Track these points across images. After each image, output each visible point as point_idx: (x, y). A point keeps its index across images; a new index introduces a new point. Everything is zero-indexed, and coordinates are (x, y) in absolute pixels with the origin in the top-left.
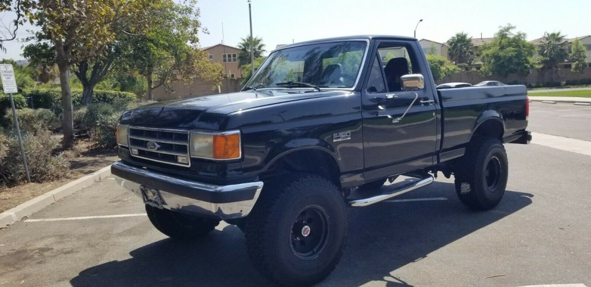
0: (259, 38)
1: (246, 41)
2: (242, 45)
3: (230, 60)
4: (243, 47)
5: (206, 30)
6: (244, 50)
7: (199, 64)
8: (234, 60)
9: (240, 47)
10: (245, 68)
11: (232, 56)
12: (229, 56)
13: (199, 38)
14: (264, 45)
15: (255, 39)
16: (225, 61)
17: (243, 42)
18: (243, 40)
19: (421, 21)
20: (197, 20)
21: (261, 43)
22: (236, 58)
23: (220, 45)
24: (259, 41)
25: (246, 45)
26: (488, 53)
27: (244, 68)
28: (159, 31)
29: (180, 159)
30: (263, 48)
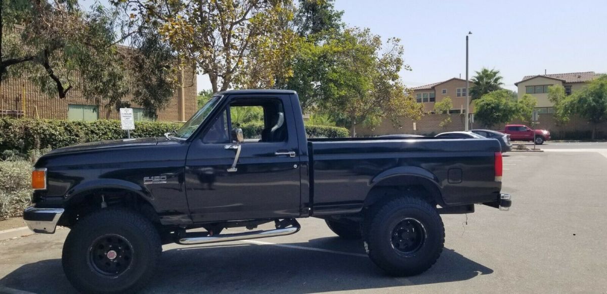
0: (495, 70)
1: (481, 74)
2: (476, 79)
4: (477, 80)
5: (408, 67)
6: (477, 83)
9: (474, 80)
12: (464, 90)
14: (502, 78)
15: (491, 72)
16: (459, 95)
17: (477, 75)
18: (477, 73)
20: (400, 58)
21: (497, 76)
23: (454, 79)
24: (495, 73)
25: (480, 78)
28: (342, 72)
30: (500, 81)
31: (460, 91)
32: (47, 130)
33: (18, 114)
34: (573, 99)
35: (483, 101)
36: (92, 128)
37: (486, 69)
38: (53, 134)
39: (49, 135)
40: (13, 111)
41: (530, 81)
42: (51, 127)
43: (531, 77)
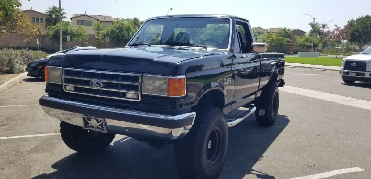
1: (52, 9)
3: (38, 22)
4: (49, 13)
6: (50, 15)
7: (22, 22)
8: (42, 22)
9: (47, 13)
10: (51, 28)
11: (40, 19)
12: (38, 19)
13: (22, 4)
14: (66, 13)
15: (58, 8)
16: (34, 22)
17: (49, 10)
18: (49, 8)
19: (171, 9)
21: (63, 12)
22: (43, 20)
23: (30, 10)
25: (51, 12)
26: (208, 32)
27: (49, 28)
29: (129, 95)
30: (64, 15)
31: (35, 19)
34: (107, 31)
35: (57, 27)
37: (55, 6)
41: (80, 17)
43: (80, 15)
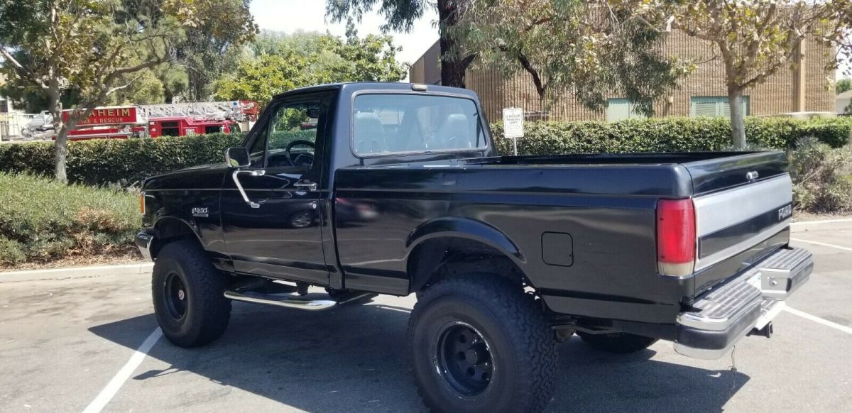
32: (547, 135)
33: (542, 115)
36: (611, 131)
38: (555, 141)
39: (550, 142)
40: (537, 113)
42: (553, 131)
